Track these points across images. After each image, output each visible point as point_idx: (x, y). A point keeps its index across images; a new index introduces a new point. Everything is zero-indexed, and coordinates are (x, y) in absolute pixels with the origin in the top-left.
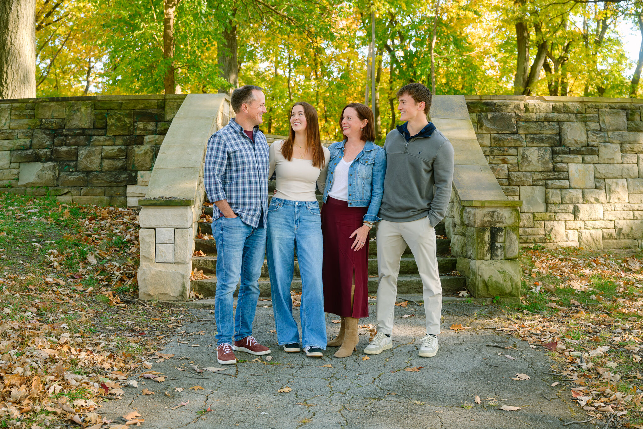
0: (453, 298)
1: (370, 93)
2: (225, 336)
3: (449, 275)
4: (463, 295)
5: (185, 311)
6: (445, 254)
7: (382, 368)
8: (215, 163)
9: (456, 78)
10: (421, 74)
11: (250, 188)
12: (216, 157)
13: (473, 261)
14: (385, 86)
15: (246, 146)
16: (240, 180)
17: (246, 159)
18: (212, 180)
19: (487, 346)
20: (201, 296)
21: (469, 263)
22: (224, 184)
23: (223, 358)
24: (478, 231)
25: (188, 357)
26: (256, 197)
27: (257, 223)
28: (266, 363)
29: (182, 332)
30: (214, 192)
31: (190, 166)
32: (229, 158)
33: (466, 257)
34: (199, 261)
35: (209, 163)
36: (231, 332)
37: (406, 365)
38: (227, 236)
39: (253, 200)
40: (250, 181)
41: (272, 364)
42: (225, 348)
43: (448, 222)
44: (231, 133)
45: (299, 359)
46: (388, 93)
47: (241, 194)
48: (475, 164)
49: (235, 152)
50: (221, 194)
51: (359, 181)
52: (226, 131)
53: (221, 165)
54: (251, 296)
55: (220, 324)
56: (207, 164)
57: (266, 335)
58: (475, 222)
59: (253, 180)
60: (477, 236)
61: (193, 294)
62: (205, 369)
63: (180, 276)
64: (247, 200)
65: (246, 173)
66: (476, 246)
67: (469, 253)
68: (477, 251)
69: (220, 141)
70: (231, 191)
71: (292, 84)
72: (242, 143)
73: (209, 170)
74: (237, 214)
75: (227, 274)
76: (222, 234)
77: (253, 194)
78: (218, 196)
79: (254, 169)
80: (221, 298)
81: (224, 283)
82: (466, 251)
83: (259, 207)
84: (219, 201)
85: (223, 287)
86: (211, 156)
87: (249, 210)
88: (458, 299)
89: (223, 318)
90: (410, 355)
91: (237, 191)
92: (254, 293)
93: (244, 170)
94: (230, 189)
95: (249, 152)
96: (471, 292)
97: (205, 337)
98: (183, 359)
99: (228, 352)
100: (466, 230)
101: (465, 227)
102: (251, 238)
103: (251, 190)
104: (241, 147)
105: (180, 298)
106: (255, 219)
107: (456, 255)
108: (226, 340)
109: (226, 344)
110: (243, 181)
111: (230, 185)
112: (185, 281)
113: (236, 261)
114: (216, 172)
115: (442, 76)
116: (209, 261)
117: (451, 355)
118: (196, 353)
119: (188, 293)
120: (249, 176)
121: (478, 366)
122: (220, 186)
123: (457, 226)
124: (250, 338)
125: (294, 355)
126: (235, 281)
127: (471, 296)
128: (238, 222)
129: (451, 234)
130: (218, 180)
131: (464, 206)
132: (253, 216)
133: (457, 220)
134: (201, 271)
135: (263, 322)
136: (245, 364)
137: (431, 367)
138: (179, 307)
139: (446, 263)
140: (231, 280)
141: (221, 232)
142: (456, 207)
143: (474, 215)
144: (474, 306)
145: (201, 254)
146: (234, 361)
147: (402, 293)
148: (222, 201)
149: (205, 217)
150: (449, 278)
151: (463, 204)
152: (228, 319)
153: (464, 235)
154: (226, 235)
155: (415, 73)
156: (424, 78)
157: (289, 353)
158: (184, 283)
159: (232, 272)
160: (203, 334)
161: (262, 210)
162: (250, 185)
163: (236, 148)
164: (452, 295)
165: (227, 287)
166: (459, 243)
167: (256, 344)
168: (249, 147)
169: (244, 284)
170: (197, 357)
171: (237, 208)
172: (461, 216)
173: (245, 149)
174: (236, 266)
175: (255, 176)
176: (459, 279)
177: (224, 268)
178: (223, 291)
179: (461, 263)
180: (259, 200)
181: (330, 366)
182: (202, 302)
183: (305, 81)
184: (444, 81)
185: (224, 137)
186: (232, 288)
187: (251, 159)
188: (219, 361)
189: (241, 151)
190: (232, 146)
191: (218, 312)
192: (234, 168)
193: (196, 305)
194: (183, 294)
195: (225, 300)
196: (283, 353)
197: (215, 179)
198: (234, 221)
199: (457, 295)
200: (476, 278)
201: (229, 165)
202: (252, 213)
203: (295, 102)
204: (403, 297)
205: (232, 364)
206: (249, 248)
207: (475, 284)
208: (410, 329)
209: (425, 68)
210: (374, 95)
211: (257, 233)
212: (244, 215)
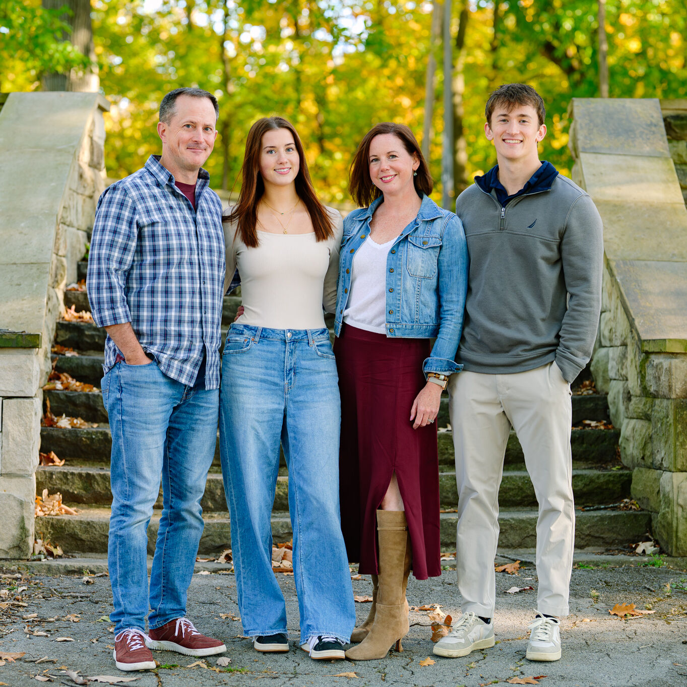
0: (621, 557)
1: (439, 76)
2: (131, 614)
3: (613, 509)
4: (644, 551)
5: (27, 579)
6: (606, 462)
7: (461, 678)
8: (111, 245)
9: (666, 39)
10: (575, 29)
11: (181, 302)
12: (115, 232)
13: (666, 475)
14: (480, 57)
15: (178, 215)
16: (160, 285)
17: (174, 242)
18: (105, 281)
19: (683, 643)
20: (58, 551)
21: (657, 480)
22: (127, 291)
23: (128, 659)
24: (676, 407)
25: (52, 658)
26: (192, 322)
27: (192, 377)
28: (218, 670)
29: (32, 616)
30: (106, 306)
31: (27, 261)
32: (140, 237)
33: (652, 467)
34: (52, 474)
35: (100, 245)
36: (143, 606)
37: (510, 673)
38: (130, 402)
39: (186, 329)
40: (180, 288)
41: (230, 671)
42: (132, 640)
43: (615, 390)
44: (147, 185)
45: (287, 664)
46: (487, 77)
47: (160, 314)
48: (675, 259)
49: (153, 224)
50: (120, 311)
51: (409, 284)
52: (138, 181)
53: (125, 249)
54: (185, 533)
55: (119, 590)
56: (96, 247)
57: (212, 621)
58: (670, 387)
59: (187, 285)
60: (675, 419)
61: (40, 546)
62: (94, 678)
63: (14, 504)
64: (173, 328)
65: (174, 271)
66: (672, 440)
67: (658, 457)
68: (675, 452)
69: (124, 200)
70: (139, 306)
71: (231, 49)
72: (171, 208)
73: (99, 259)
74: (150, 356)
75: (132, 484)
76: (121, 400)
77: (186, 314)
78: (114, 314)
79: (191, 263)
80: (120, 533)
81: (128, 503)
82: (652, 453)
83: (198, 345)
84: (116, 324)
85: (124, 510)
86: (103, 230)
87: (177, 349)
88: (632, 559)
89: (125, 576)
90: (521, 657)
91: (153, 307)
92: (190, 526)
93: (168, 264)
94: (139, 301)
95: (182, 228)
96: (662, 544)
97: (82, 625)
98: (43, 662)
99: (138, 646)
100: (652, 406)
101: (650, 400)
102: (183, 409)
103: (181, 307)
104: (168, 214)
105: (14, 553)
106: (188, 368)
107: (631, 465)
108: (134, 622)
109: (132, 632)
110: (167, 288)
111: (139, 293)
112: (25, 515)
113: (149, 456)
114: (114, 265)
115: (630, 32)
116: (72, 474)
117: (606, 658)
118: (69, 652)
119: (31, 541)
120: (180, 278)
121: (661, 676)
122: (119, 294)
123: (634, 399)
124: (181, 621)
125: (276, 657)
126: (150, 497)
127: (661, 552)
128: (153, 374)
129: (622, 417)
130: (118, 281)
131: (648, 353)
132: (185, 361)
133: (633, 384)
134: (58, 496)
135: (202, 599)
136: (175, 671)
137: (563, 678)
138: (13, 572)
139: (607, 482)
140: (141, 496)
141: (118, 396)
142: (630, 356)
143: (669, 371)
144: (667, 572)
145: (53, 461)
146: (151, 665)
147: (507, 547)
148: (121, 324)
149: (59, 378)
150: (613, 514)
151: (646, 349)
152: (136, 579)
153: (647, 417)
154: (128, 400)
155: (557, 26)
156: (581, 38)
157: (265, 653)
158: (22, 520)
159: (143, 478)
160: (76, 620)
161: (204, 350)
162: (181, 297)
163: (156, 217)
164: (620, 551)
165: (133, 510)
166: (637, 437)
167: (194, 633)
168: (184, 217)
169: (171, 507)
170: (71, 659)
171: (151, 344)
172: (642, 376)
173: (176, 221)
174: (151, 467)
175: (192, 278)
176: (636, 516)
177: (126, 471)
178: (124, 518)
179: (641, 480)
180: (197, 329)
181: (352, 675)
182: (62, 563)
183: (265, 45)
184: (634, 46)
185: (134, 193)
186: (143, 513)
187: (185, 242)
188: (121, 665)
189: (166, 223)
190: (148, 211)
191: (115, 563)
192: (148, 258)
193: (49, 569)
194: (20, 546)
195: (130, 537)
196: (251, 654)
197: (109, 278)
198: (145, 371)
199: (632, 551)
200: (672, 511)
201: (140, 251)
202: (182, 355)
203: (238, 99)
204: (511, 554)
205: (147, 671)
206: (180, 430)
207: (670, 524)
208: (523, 613)
209: (585, 14)
210: (448, 81)
211: (195, 399)
212: (164, 358)
